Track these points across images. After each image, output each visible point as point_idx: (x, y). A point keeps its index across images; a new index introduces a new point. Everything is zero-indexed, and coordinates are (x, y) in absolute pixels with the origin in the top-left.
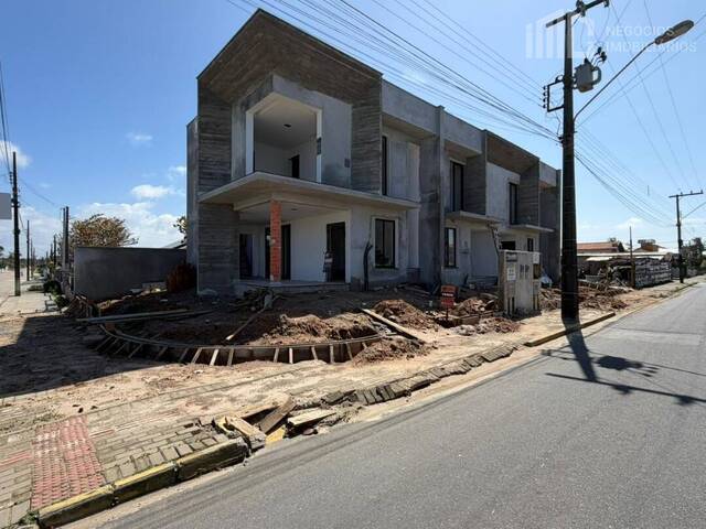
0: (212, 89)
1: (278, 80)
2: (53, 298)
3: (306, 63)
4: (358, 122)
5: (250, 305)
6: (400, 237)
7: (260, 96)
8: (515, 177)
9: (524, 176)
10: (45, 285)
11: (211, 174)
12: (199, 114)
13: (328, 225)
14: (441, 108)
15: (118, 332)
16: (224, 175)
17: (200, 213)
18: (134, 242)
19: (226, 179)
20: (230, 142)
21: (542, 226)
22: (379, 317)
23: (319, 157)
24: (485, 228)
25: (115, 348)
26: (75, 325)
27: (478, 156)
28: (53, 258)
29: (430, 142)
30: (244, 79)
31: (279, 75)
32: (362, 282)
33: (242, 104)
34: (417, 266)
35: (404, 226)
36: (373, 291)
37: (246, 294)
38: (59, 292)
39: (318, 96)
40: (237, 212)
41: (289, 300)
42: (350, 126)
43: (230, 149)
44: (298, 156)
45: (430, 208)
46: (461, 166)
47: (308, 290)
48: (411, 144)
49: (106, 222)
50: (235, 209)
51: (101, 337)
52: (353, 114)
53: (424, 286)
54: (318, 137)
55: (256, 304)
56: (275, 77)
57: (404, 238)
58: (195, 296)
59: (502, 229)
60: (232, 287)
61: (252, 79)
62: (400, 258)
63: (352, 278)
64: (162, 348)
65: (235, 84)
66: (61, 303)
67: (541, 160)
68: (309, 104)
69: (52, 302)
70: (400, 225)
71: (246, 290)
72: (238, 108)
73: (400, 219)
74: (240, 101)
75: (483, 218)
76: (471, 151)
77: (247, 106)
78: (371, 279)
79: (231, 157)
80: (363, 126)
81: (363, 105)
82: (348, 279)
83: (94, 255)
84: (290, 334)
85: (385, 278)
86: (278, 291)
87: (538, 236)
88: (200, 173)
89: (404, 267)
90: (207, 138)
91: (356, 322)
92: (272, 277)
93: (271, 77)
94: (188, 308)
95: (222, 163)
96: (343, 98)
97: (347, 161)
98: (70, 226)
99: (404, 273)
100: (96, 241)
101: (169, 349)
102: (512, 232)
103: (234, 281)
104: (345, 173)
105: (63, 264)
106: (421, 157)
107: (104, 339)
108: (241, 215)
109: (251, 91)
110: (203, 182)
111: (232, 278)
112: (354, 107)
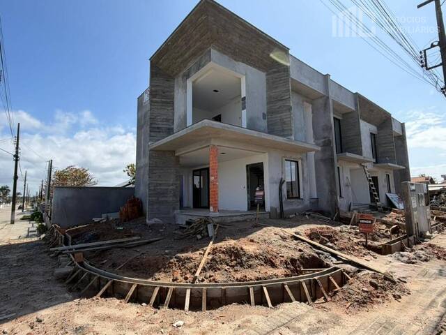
0: (160, 67)
1: (214, 52)
2: (36, 225)
3: (236, 40)
4: (271, 85)
5: (195, 234)
6: (303, 173)
7: (199, 67)
8: (374, 129)
9: (380, 127)
10: (32, 215)
11: (158, 128)
12: (151, 85)
13: (247, 166)
14: (327, 76)
15: (86, 263)
16: (169, 129)
17: (150, 158)
18: (95, 183)
19: (170, 131)
20: (173, 103)
21: (398, 164)
22: (317, 244)
23: (244, 112)
24: (358, 166)
25: (85, 283)
26: (49, 252)
27: (352, 112)
28: (41, 196)
29: (321, 101)
30: (187, 55)
31: (215, 49)
32: (279, 211)
33: (184, 75)
34: (316, 197)
35: (305, 165)
36: (289, 218)
37: (189, 223)
38: (42, 220)
39: (242, 66)
40: (178, 157)
41: (229, 228)
42: (265, 89)
43: (173, 109)
44: (220, 115)
45: (324, 151)
46: (339, 120)
47: (239, 218)
48: (305, 103)
49: (76, 171)
50: (176, 155)
51: (70, 269)
52: (267, 80)
53: (322, 212)
54: (242, 97)
55: (200, 233)
56: (212, 50)
57: (305, 175)
58: (146, 225)
59: (369, 166)
60: (174, 217)
61: (194, 55)
62: (304, 190)
63: (271, 208)
64: (131, 285)
65: (180, 60)
66: (42, 230)
67: (392, 116)
68: (236, 71)
69: (35, 229)
70: (302, 165)
71: (187, 220)
72: (180, 78)
73: (302, 160)
74: (182, 73)
75: (361, 158)
76: (349, 108)
77: (187, 76)
78: (285, 208)
79: (173, 115)
80: (276, 88)
81: (275, 72)
82: (268, 208)
83: (68, 193)
84: (250, 266)
85: (295, 207)
86: (216, 220)
87: (392, 172)
88: (150, 127)
89: (307, 197)
90: (156, 102)
91: (300, 250)
92: (211, 208)
93: (210, 51)
94: (140, 235)
95: (167, 120)
96: (259, 68)
97: (264, 114)
98: (53, 173)
99: (307, 202)
100: (69, 184)
101: (138, 287)
102: (375, 169)
103: (176, 212)
104: (264, 123)
105: (46, 200)
106: (313, 113)
107: (74, 272)
108: (181, 159)
109: (191, 64)
110: (152, 134)
111: (174, 209)
112: (267, 75)
